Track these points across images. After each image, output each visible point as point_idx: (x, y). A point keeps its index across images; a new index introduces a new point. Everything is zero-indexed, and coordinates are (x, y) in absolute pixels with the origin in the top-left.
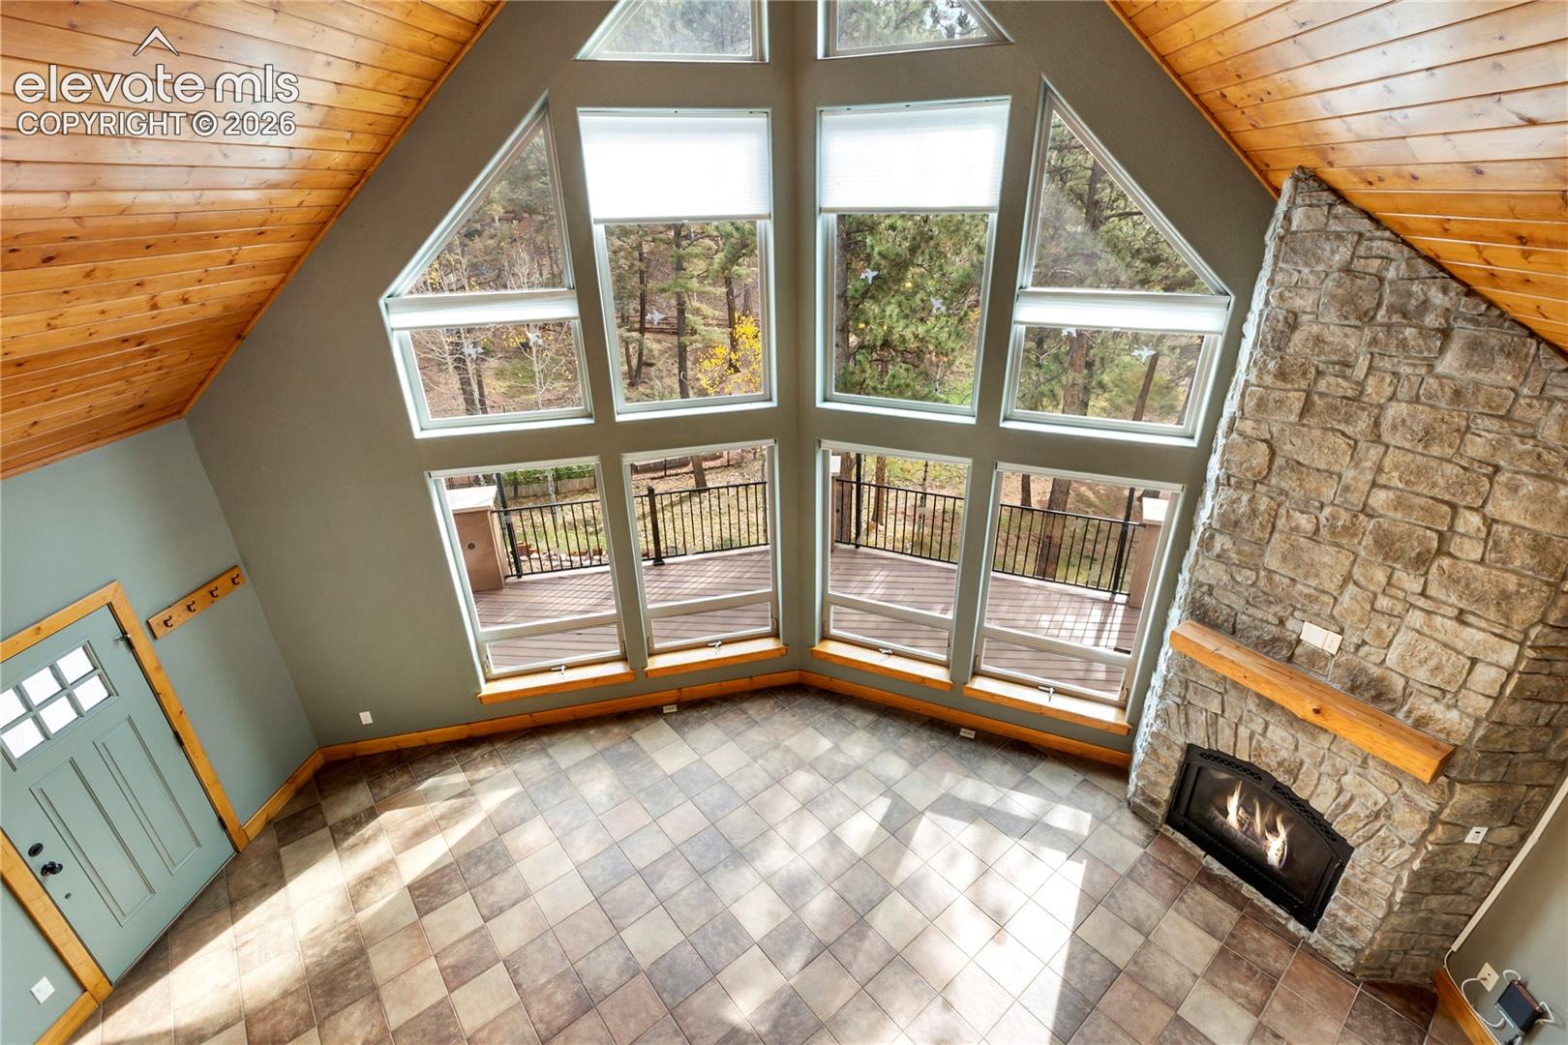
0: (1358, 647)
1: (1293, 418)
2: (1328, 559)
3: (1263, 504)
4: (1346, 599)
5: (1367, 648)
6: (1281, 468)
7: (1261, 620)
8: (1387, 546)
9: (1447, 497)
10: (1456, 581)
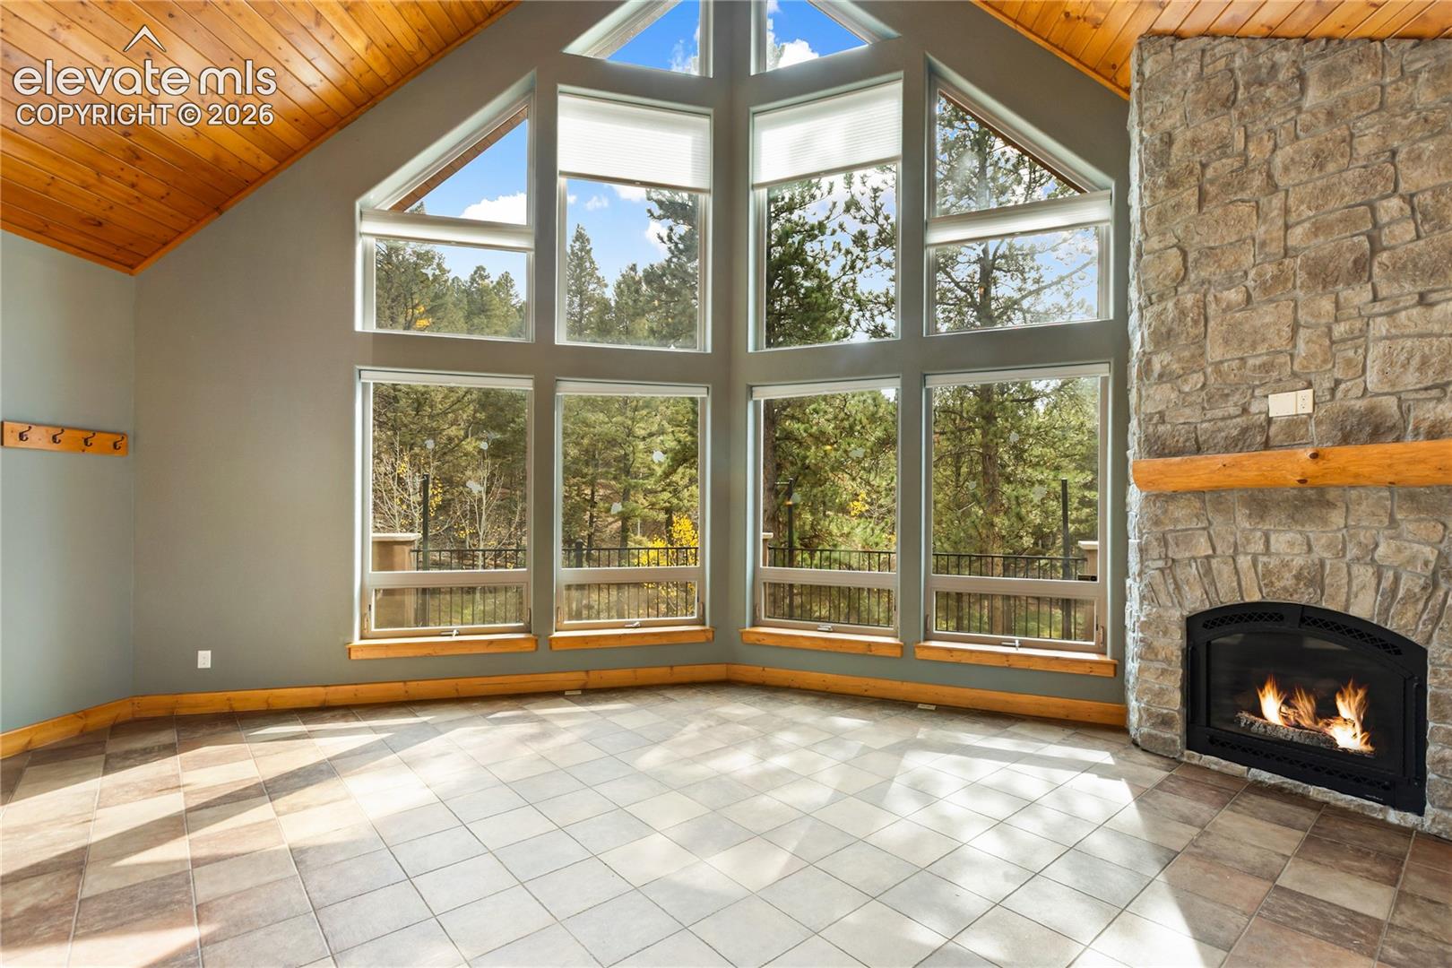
0: (1333, 391)
1: (1193, 211)
2: (1269, 317)
3: (1189, 300)
4: (1302, 348)
5: (1343, 386)
6: (1196, 261)
7: (1223, 419)
8: (1322, 275)
9: (1359, 199)
10: (1402, 268)
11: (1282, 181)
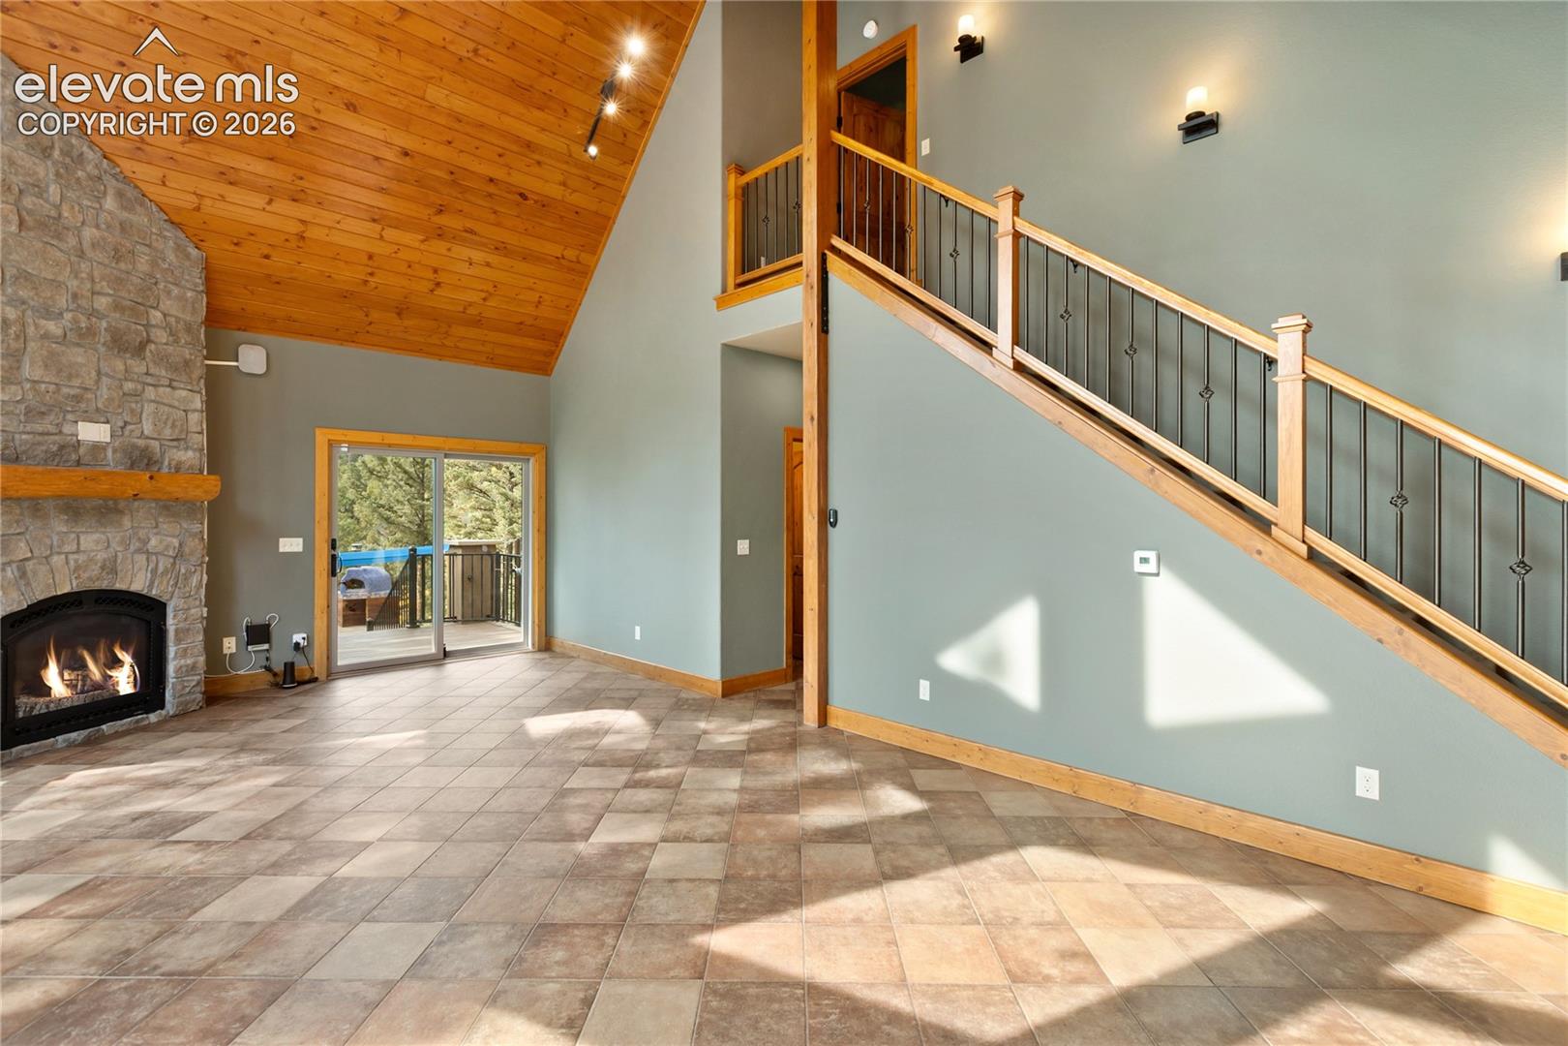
0: (122, 428)
2: (80, 358)
3: (11, 314)
5: (129, 427)
7: (41, 434)
8: (117, 343)
9: (139, 300)
10: (161, 359)
11: (89, 253)
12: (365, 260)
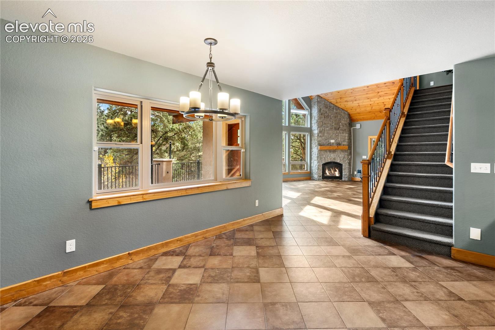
1: (324, 118)
2: (331, 132)
3: (323, 128)
4: (334, 136)
5: (337, 140)
6: (324, 124)
7: (327, 142)
8: (335, 129)
9: (338, 122)
10: (341, 130)
11: (332, 118)
12: (370, 105)
